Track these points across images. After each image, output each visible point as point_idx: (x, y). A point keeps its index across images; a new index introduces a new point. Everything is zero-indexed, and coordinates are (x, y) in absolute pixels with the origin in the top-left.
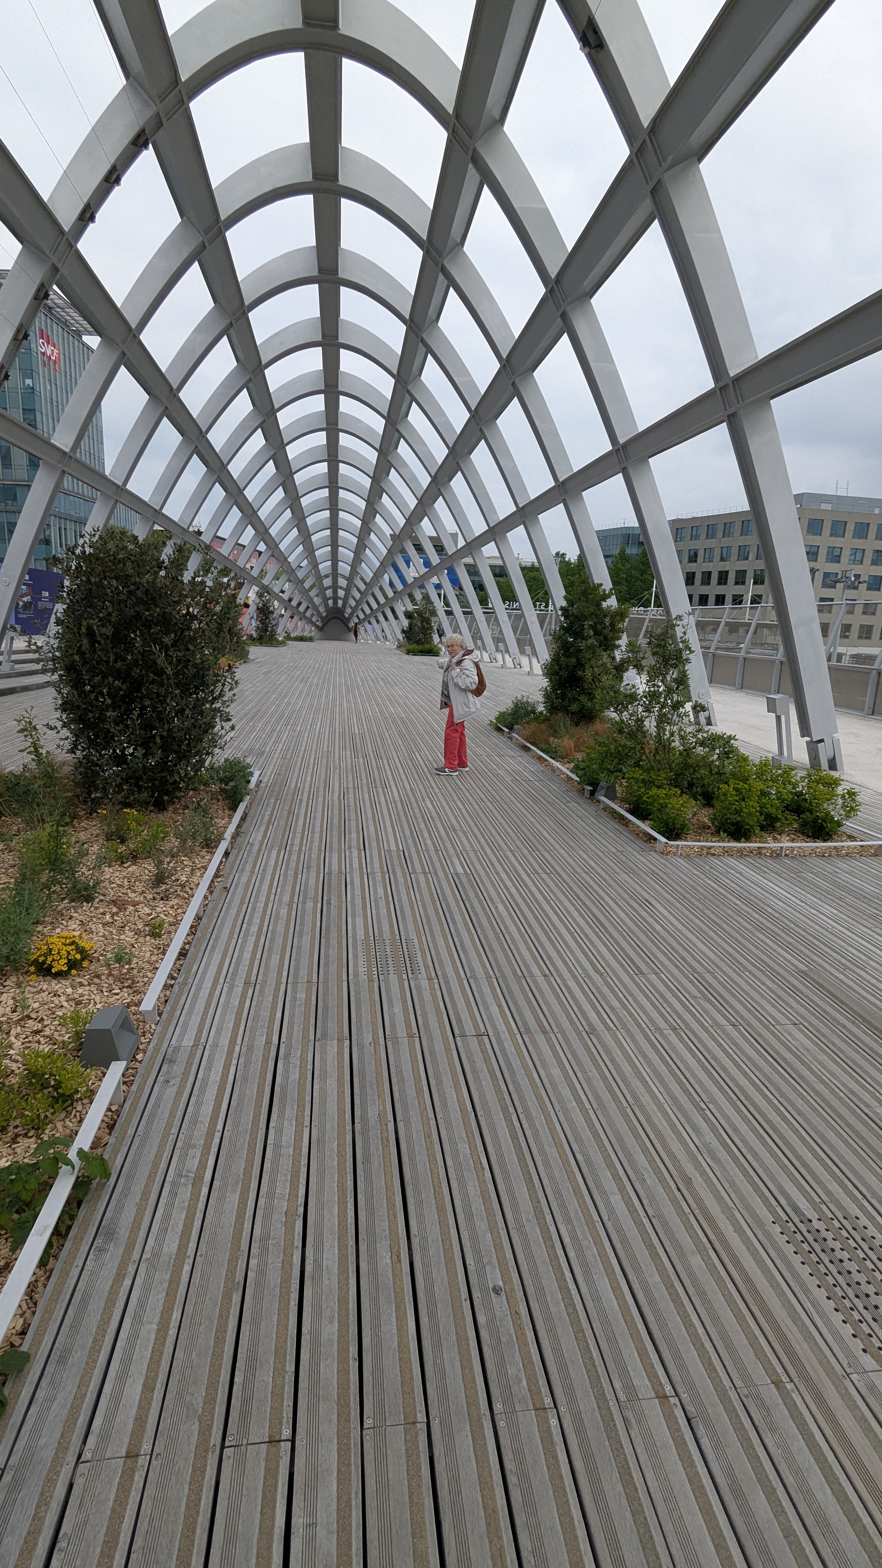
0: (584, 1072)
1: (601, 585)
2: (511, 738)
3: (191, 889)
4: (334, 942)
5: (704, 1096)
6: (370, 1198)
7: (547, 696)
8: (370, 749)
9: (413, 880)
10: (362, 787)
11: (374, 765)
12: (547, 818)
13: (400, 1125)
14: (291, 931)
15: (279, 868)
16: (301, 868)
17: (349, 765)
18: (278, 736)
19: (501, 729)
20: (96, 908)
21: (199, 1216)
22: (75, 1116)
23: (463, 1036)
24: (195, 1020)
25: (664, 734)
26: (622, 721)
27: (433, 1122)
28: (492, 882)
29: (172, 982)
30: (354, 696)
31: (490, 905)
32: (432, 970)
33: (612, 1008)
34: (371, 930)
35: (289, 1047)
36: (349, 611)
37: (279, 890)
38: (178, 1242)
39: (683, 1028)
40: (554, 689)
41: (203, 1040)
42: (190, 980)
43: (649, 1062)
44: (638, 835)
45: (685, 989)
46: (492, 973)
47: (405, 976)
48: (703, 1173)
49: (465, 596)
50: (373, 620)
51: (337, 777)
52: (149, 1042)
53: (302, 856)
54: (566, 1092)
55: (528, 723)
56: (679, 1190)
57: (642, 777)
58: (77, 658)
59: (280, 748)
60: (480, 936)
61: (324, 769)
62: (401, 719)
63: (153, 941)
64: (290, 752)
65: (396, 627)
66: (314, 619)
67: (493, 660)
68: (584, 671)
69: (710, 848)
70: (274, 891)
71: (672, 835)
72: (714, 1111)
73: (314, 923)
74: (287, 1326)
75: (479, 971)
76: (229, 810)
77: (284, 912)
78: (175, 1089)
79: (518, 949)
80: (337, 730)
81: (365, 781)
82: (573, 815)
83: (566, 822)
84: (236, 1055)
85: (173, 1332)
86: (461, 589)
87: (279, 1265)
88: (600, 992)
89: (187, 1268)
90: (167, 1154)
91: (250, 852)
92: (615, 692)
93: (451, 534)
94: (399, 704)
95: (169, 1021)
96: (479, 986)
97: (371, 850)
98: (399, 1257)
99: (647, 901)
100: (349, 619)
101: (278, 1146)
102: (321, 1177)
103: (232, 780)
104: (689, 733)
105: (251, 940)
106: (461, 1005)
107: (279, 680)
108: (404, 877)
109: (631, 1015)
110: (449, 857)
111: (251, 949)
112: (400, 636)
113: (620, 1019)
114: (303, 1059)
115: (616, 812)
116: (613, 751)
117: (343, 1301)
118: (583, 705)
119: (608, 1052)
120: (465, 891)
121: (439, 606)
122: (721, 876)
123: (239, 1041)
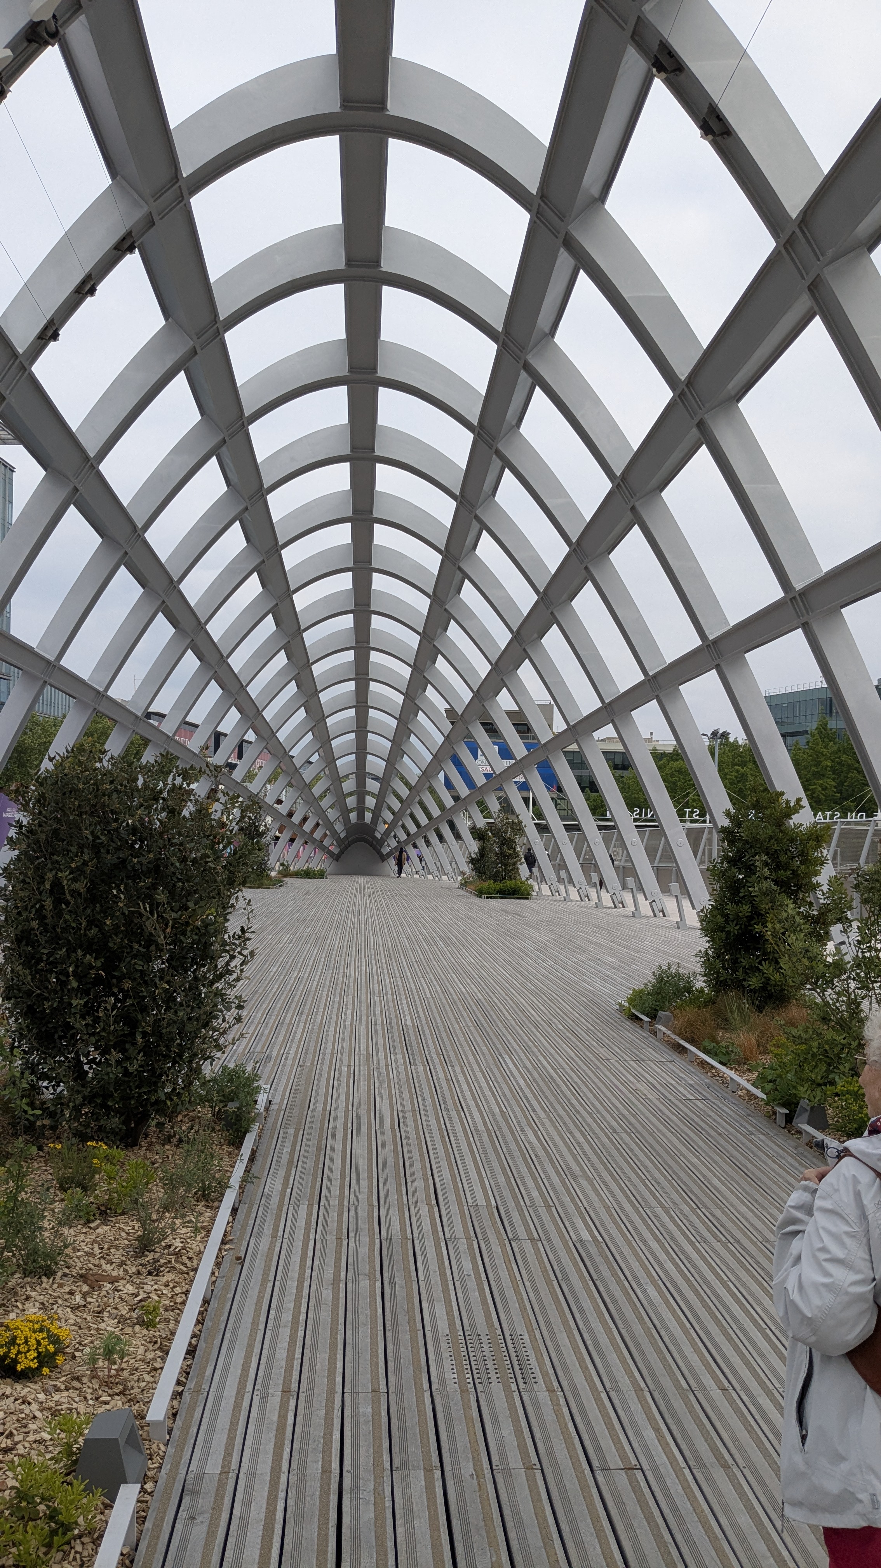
1: (782, 794)
2: (654, 1033)
3: (190, 1259)
4: (405, 1337)
7: (708, 964)
8: (433, 1050)
9: (516, 1249)
10: (425, 1110)
12: (717, 1158)
15: (313, 1233)
16: (345, 1231)
17: (403, 1076)
18: (289, 1032)
19: (637, 1017)
20: (61, 1286)
22: (75, 1559)
23: (606, 1469)
24: (220, 1439)
26: (827, 1004)
28: (636, 1255)
29: (180, 1389)
31: (635, 1286)
32: (553, 1378)
34: (458, 1321)
35: (356, 1477)
36: (382, 828)
37: (316, 1262)
40: (718, 955)
41: (234, 1465)
42: (206, 1386)
46: (643, 1385)
47: (514, 1387)
50: (421, 843)
51: (385, 1095)
52: (160, 1468)
53: (345, 1215)
55: (680, 1007)
58: (34, 924)
59: (293, 1050)
60: (623, 1331)
61: (364, 1083)
62: (478, 1002)
63: (145, 1332)
64: (310, 1056)
65: (459, 853)
66: (326, 843)
68: (764, 926)
70: (309, 1262)
73: (374, 1307)
75: (624, 1382)
76: (231, 1144)
77: (327, 1294)
78: (204, 1528)
79: (680, 1352)
80: (379, 1022)
81: (429, 1101)
82: (760, 1153)
83: (749, 1165)
84: (282, 1486)
86: (560, 789)
91: (266, 1207)
92: (810, 959)
93: (541, 707)
94: (470, 977)
95: (184, 1439)
96: (624, 1402)
97: (447, 1205)
100: (381, 842)
103: (232, 1100)
105: (285, 1334)
106: (600, 1427)
107: (279, 942)
108: (502, 1246)
110: (568, 1216)
111: (286, 1345)
112: (467, 869)
114: (377, 1493)
116: (815, 1050)
118: (768, 979)
120: (596, 1268)
121: (526, 816)
123: (285, 1468)
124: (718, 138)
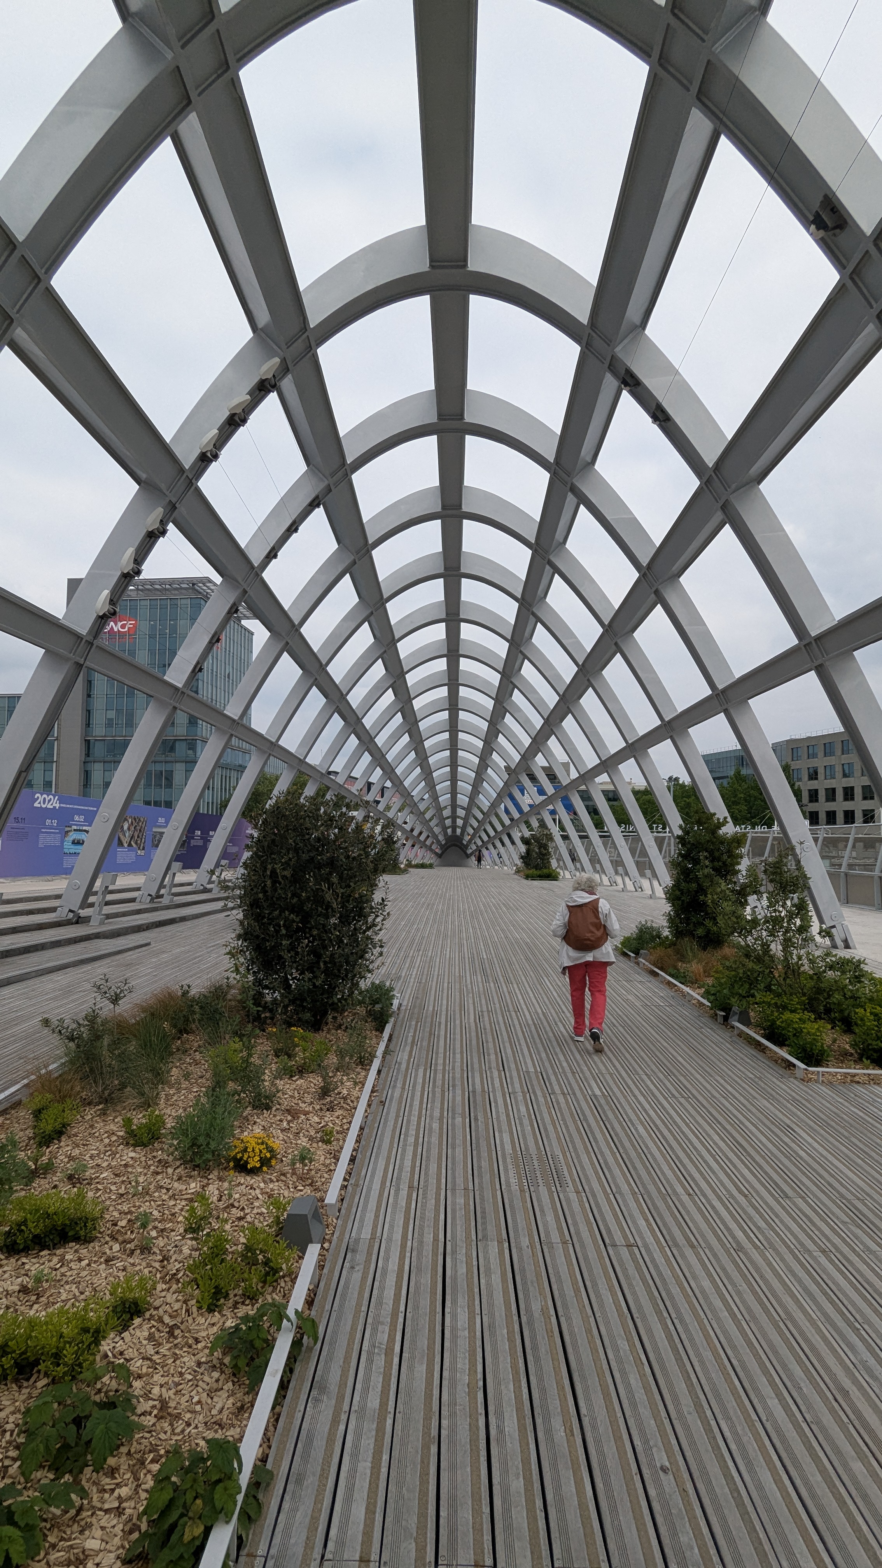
0: (734, 1285)
1: (715, 814)
2: (638, 963)
3: (352, 1101)
4: (485, 1154)
5: (858, 1317)
6: (540, 1379)
7: (671, 920)
8: (499, 973)
9: (554, 1100)
10: (496, 1010)
11: (505, 989)
12: (680, 1043)
13: (562, 1320)
14: (445, 1143)
15: (427, 1085)
16: (447, 1086)
17: (481, 989)
18: (412, 962)
19: (627, 955)
20: (275, 1116)
21: (394, 1380)
22: (280, 1291)
23: (614, 1245)
24: (370, 1216)
25: (792, 958)
26: (748, 946)
27: (592, 1319)
28: (630, 1104)
29: (346, 1183)
30: (479, 922)
31: (630, 1126)
32: (579, 1184)
33: (758, 1228)
34: (517, 1145)
35: (455, 1244)
36: (467, 838)
37: (429, 1106)
38: (379, 1400)
39: (833, 1250)
40: (677, 915)
41: (379, 1234)
42: (361, 1182)
43: (800, 1282)
44: (776, 1061)
45: (833, 1214)
46: (637, 1190)
47: (553, 1188)
48: (860, 1388)
49: (579, 820)
51: (471, 1001)
52: (333, 1234)
53: (447, 1076)
54: (718, 1303)
55: (654, 948)
56: (836, 1400)
57: (773, 1001)
58: (261, 895)
59: (415, 973)
60: (623, 1154)
61: (458, 994)
62: (527, 944)
63: (325, 1146)
64: (425, 976)
65: (514, 853)
66: (434, 847)
67: (613, 883)
68: (706, 896)
69: (854, 1075)
70: (424, 1106)
71: (811, 1062)
72: (870, 1331)
73: (465, 1137)
74: (479, 1476)
75: (625, 1188)
76: (377, 1030)
77: (436, 1126)
78: (360, 1274)
79: (660, 1168)
80: (467, 957)
81: (497, 1005)
82: (708, 1041)
83: (701, 1048)
84: (408, 1249)
85: (384, 1470)
86: (575, 813)
87: (467, 1427)
88: (745, 1212)
89: (389, 1422)
90: (360, 1327)
91: (399, 1069)
92: (737, 918)
93: (563, 764)
94: (522, 929)
95: (348, 1215)
96: (625, 1201)
97: (510, 1071)
98: (572, 1431)
99: (788, 1126)
100: (467, 846)
101: (454, 1329)
102: (495, 1357)
103: (378, 1003)
104: (818, 957)
105: (410, 1150)
106: (609, 1217)
107: (406, 907)
108: (545, 1097)
109: (778, 1235)
110: (586, 1079)
111: (411, 1157)
112: (519, 862)
113: (766, 1238)
114: (468, 1256)
115: (751, 1037)
116: (741, 975)
117: (526, 1462)
118: (709, 930)
119: (758, 1270)
120: (604, 1112)
121: (555, 830)
122: (867, 1104)
123: (410, 1237)
124: (663, 423)
